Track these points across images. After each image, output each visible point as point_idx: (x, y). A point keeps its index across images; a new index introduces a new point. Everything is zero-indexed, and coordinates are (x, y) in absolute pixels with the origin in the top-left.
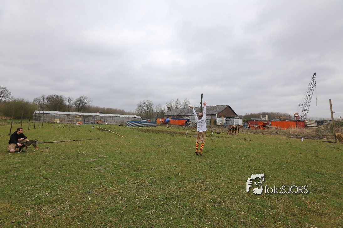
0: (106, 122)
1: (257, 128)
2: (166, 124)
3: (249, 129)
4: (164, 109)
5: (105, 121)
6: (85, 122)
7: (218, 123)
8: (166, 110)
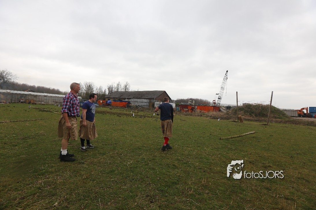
0: (41, 102)
1: (187, 111)
2: (108, 105)
3: (181, 112)
4: (105, 91)
5: (39, 101)
6: (13, 101)
7: (156, 106)
8: (107, 93)
